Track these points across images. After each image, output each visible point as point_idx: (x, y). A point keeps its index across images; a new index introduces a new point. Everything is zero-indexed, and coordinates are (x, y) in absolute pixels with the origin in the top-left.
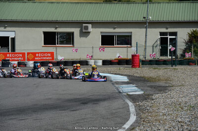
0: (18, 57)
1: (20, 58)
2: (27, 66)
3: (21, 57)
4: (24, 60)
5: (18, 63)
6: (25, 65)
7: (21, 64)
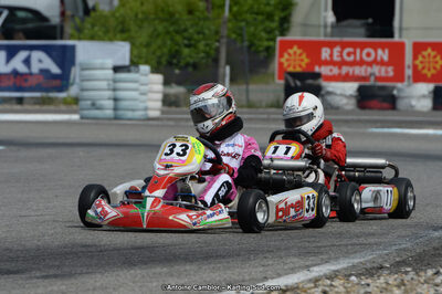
0: (370, 64)
1: (376, 69)
2: (401, 104)
3: (382, 63)
4: (399, 77)
5: (360, 90)
6: (391, 101)
7: (373, 97)
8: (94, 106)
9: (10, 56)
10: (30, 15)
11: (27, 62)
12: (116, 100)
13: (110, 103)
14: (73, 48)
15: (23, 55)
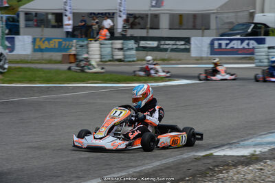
8: (260, 62)
9: (242, 43)
10: (263, 26)
11: (248, 44)
12: (268, 59)
13: (266, 61)
14: (264, 39)
15: (246, 42)
